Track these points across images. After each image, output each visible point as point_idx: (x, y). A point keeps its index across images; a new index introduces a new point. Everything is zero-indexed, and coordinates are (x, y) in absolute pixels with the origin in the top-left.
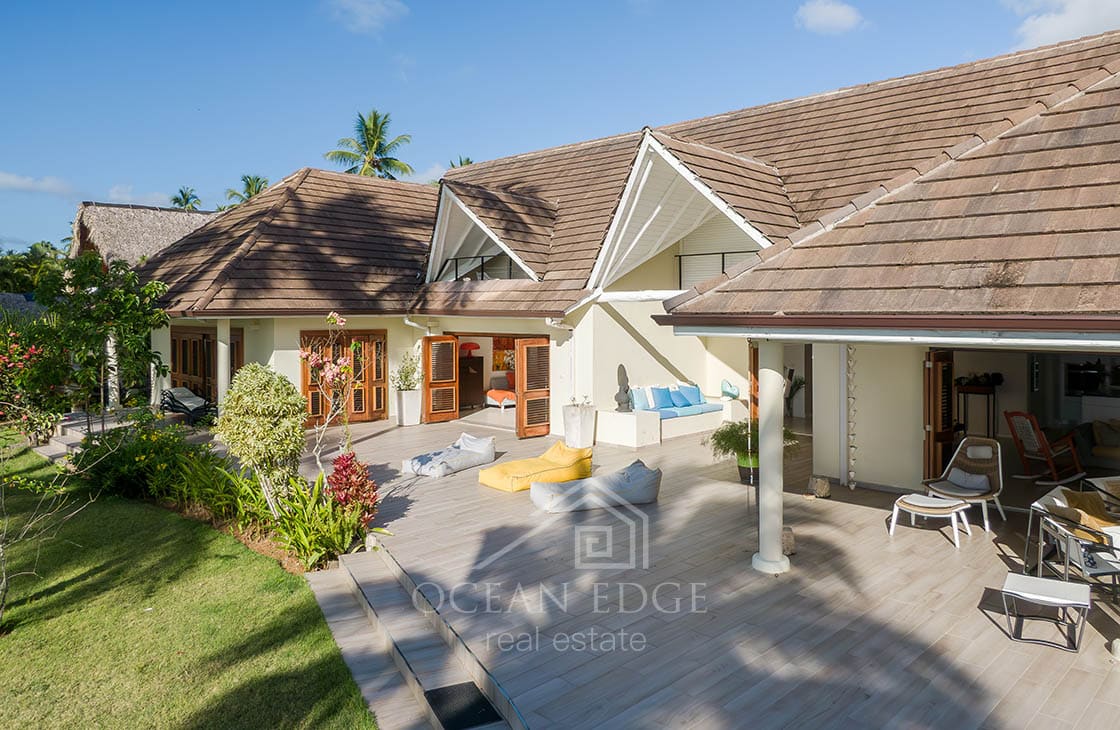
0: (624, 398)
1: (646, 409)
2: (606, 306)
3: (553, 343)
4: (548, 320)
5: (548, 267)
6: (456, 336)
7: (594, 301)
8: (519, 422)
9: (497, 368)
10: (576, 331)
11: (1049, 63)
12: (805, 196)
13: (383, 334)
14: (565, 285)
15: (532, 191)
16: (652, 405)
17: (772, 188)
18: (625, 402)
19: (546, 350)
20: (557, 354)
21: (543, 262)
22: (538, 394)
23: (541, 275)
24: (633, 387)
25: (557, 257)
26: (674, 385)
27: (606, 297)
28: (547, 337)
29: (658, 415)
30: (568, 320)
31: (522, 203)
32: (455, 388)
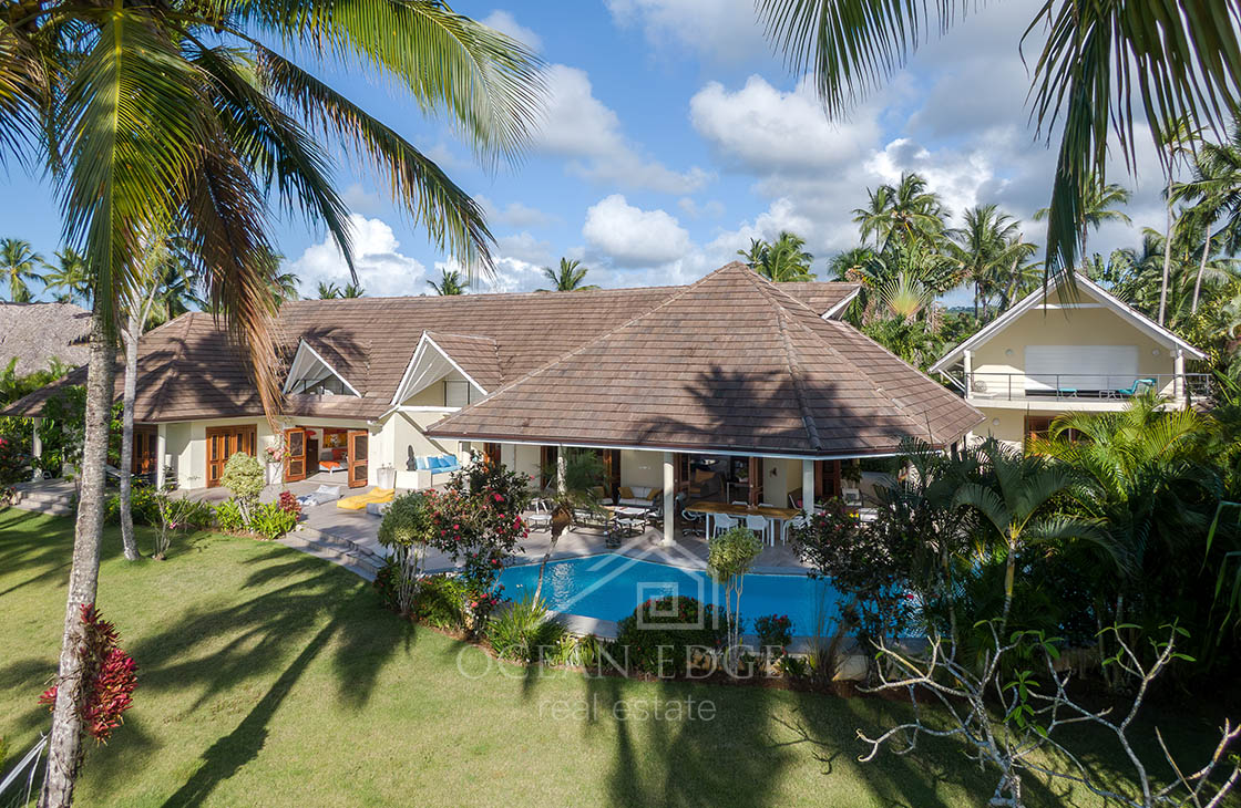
0: (411, 463)
1: (424, 469)
2: (402, 413)
3: (370, 434)
4: (369, 422)
5: (367, 389)
6: (304, 428)
7: (395, 411)
8: (350, 479)
9: (325, 446)
10: (384, 428)
11: (606, 300)
12: (506, 359)
13: (254, 427)
14: (378, 401)
15: (350, 335)
16: (428, 467)
17: (490, 354)
18: (412, 466)
19: (366, 437)
20: (372, 440)
21: (364, 384)
22: (361, 463)
23: (363, 394)
24: (416, 457)
25: (372, 382)
26: (440, 455)
27: (402, 409)
28: (367, 431)
29: (430, 472)
30: (380, 422)
31: (344, 347)
32: (304, 461)
